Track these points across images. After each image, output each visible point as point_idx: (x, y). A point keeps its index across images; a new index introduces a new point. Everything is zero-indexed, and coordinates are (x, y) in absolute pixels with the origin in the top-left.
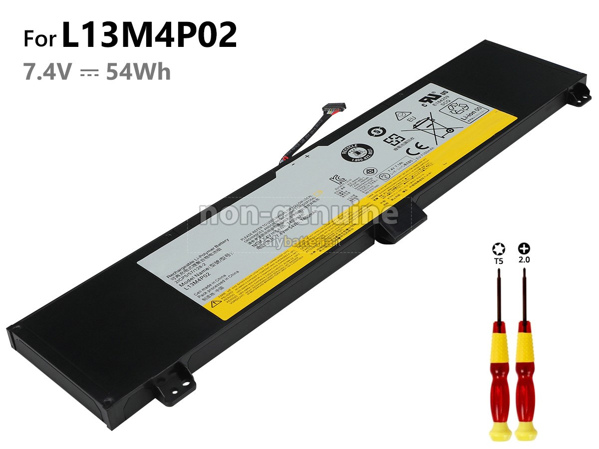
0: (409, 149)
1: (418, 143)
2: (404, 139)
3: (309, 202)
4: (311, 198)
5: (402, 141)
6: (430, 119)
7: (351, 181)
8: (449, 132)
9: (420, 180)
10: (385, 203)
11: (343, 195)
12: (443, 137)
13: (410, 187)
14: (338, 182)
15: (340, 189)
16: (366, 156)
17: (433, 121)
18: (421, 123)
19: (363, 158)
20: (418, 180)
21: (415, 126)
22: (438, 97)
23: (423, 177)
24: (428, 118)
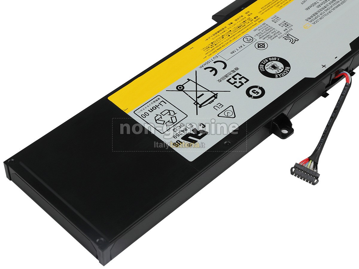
0: (224, 68)
1: (214, 75)
2: (228, 81)
3: (314, 17)
4: (313, 22)
5: (230, 79)
6: (198, 106)
7: (279, 36)
8: (182, 86)
9: (216, 33)
10: (249, 14)
11: (285, 23)
12: (189, 80)
13: (225, 27)
14: (291, 37)
15: (288, 29)
16: (266, 63)
17: (196, 102)
18: (209, 101)
19: (269, 61)
20: (218, 34)
21: (215, 96)
22: (185, 138)
23: (214, 37)
24: (200, 107)
